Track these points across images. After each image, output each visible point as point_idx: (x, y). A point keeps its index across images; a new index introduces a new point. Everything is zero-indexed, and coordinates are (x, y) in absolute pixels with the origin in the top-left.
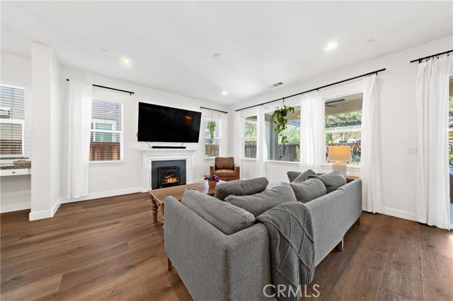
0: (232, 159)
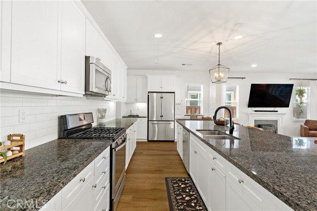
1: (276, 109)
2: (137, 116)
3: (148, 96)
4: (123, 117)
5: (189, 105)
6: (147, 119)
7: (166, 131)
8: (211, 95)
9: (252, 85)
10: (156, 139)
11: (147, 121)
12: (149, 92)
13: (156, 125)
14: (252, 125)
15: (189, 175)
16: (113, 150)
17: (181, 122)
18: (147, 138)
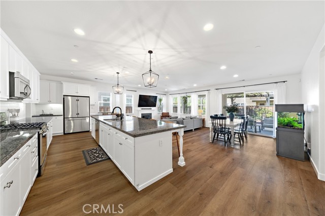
0: (168, 113)
1: (151, 108)
2: (51, 115)
3: (64, 98)
4: (33, 116)
5: (102, 105)
6: (63, 117)
7: (81, 124)
8: (117, 100)
9: (140, 95)
10: (71, 132)
11: (63, 119)
12: (64, 96)
13: (72, 121)
14: (140, 117)
15: (99, 146)
16: (41, 135)
17: (96, 117)
18: (63, 132)
